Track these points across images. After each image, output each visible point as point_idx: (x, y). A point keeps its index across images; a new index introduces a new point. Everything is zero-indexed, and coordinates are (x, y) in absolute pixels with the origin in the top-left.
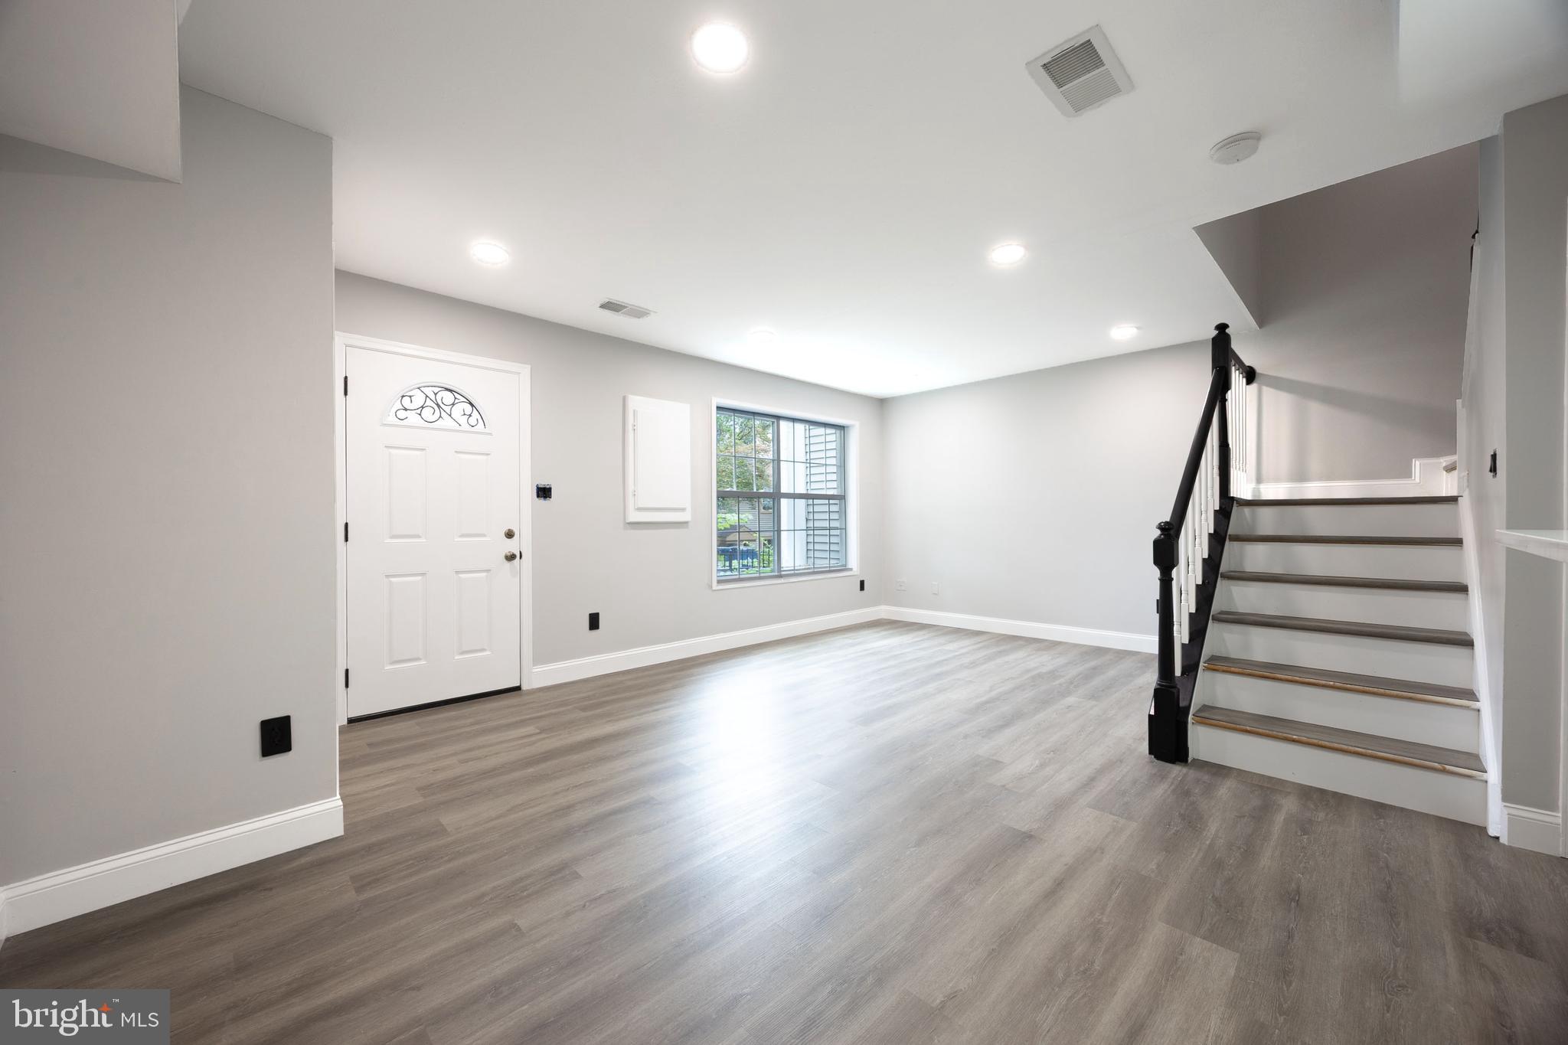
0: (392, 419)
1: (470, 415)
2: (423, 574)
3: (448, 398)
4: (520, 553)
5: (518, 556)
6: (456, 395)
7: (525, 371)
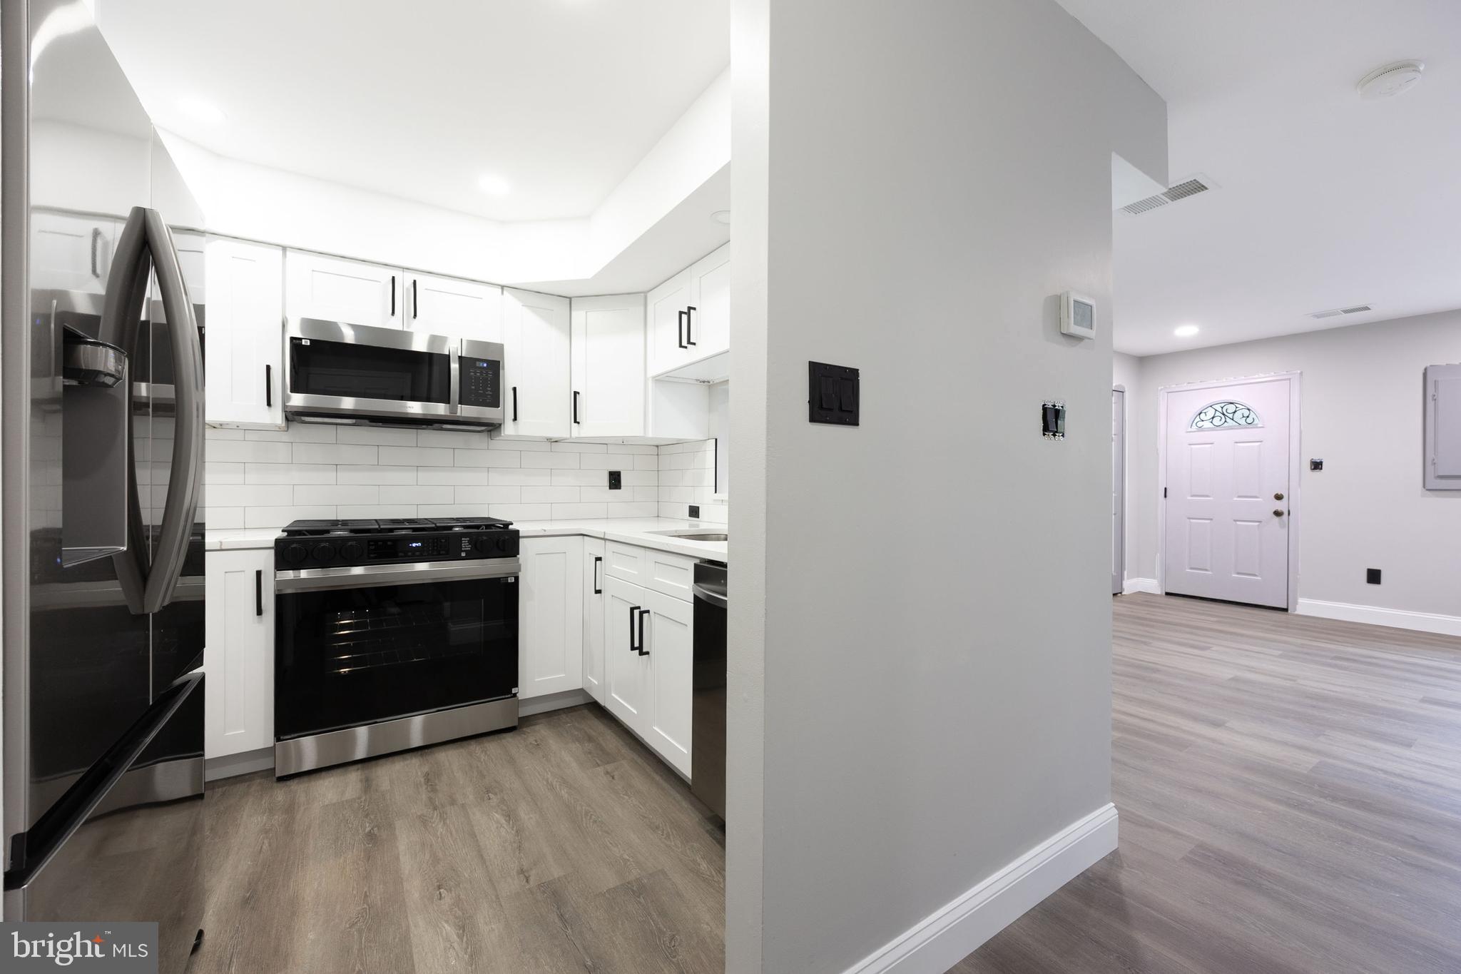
0: (1194, 427)
1: (1248, 417)
2: (1211, 519)
3: (1231, 408)
4: (1289, 511)
5: (1286, 513)
6: (1237, 405)
7: (1296, 375)
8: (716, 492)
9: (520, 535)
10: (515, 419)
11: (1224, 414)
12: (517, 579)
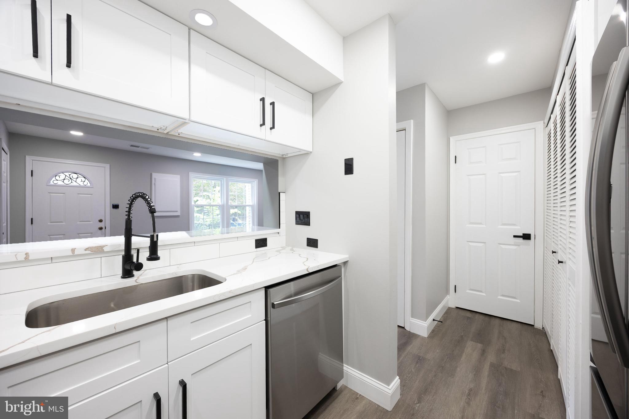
0: (51, 183)
2: (64, 235)
3: (75, 176)
5: (104, 228)
6: (78, 175)
7: (108, 166)
11: (71, 178)
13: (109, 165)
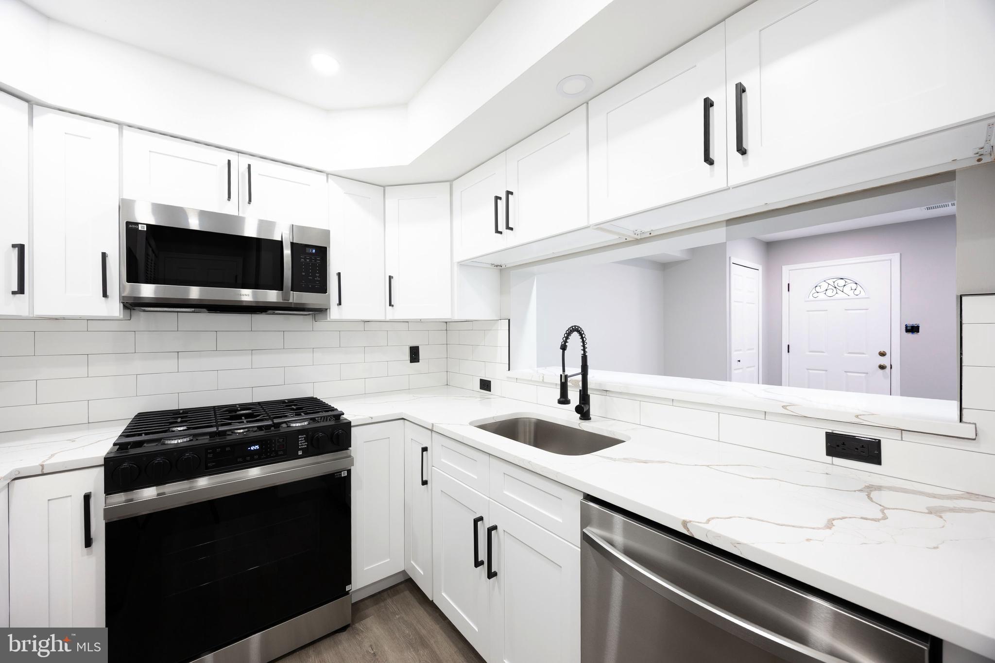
0: (811, 297)
1: (855, 289)
3: (842, 282)
4: (891, 366)
5: (888, 367)
7: (896, 257)
8: (509, 370)
9: (352, 425)
10: (340, 304)
11: (835, 287)
12: (349, 471)
13: (898, 254)
